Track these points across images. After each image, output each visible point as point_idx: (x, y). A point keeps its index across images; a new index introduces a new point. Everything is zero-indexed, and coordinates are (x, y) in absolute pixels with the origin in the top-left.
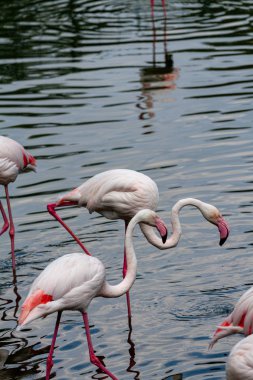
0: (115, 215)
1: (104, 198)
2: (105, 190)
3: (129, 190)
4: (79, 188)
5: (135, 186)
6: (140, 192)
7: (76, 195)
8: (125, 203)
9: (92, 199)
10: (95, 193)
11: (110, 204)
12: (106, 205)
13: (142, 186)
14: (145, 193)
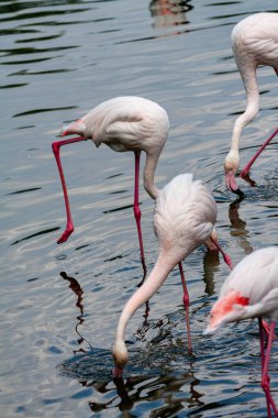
0: (122, 147)
1: (108, 130)
2: (109, 120)
3: (134, 119)
4: (83, 119)
6: (146, 121)
7: (81, 126)
8: (131, 134)
9: (97, 131)
11: (116, 136)
12: (111, 136)
13: (148, 114)
14: (152, 122)
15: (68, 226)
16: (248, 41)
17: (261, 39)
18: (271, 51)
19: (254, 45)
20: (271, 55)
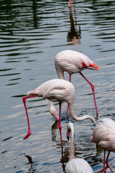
0: (55, 100)
2: (51, 89)
3: (62, 88)
5: (65, 87)
6: (67, 89)
7: (37, 91)
8: (61, 94)
9: (45, 94)
10: (46, 91)
11: (53, 95)
12: (52, 95)
13: (68, 86)
14: (69, 90)
15: (29, 132)
16: (58, 61)
17: (64, 61)
18: (67, 67)
19: (60, 63)
20: (67, 68)
